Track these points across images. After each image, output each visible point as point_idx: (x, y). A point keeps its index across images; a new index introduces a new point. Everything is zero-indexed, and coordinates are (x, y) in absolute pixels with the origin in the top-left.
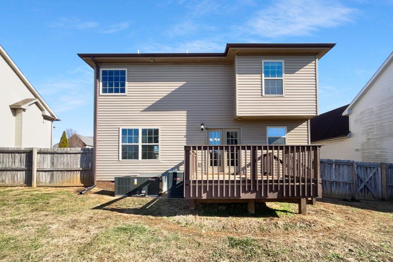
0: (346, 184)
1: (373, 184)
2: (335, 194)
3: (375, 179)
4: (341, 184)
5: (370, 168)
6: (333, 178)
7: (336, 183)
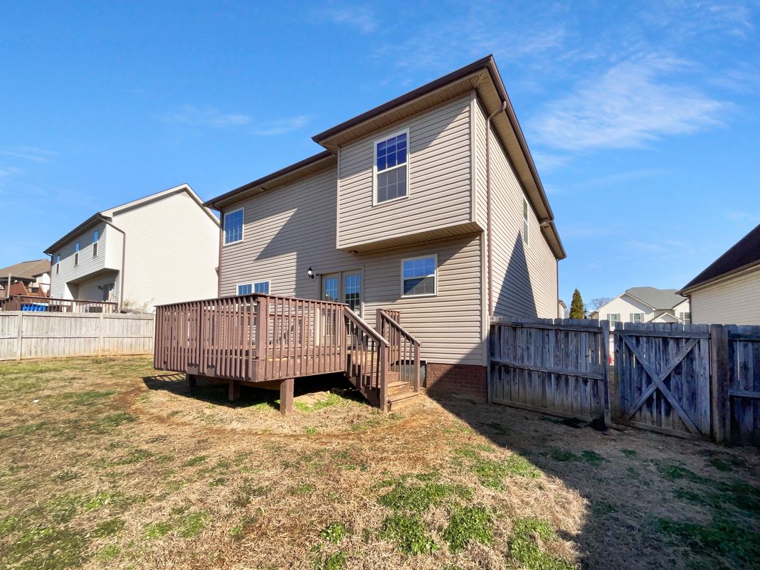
0: (585, 381)
1: (685, 388)
2: (553, 404)
3: (692, 375)
4: (572, 381)
5: (677, 340)
6: (551, 365)
7: (558, 377)
